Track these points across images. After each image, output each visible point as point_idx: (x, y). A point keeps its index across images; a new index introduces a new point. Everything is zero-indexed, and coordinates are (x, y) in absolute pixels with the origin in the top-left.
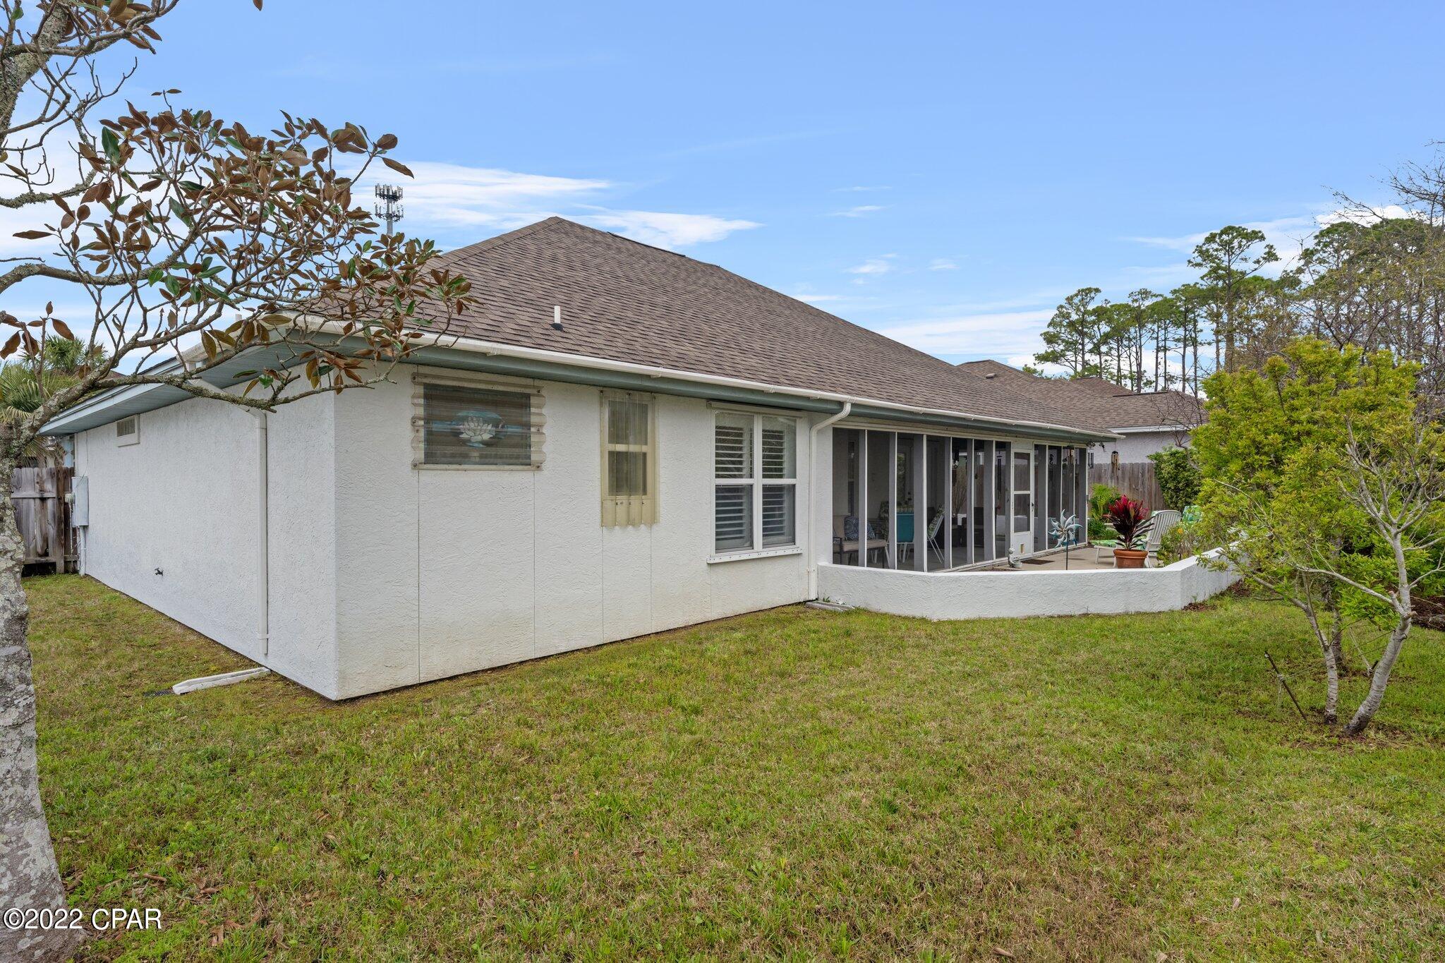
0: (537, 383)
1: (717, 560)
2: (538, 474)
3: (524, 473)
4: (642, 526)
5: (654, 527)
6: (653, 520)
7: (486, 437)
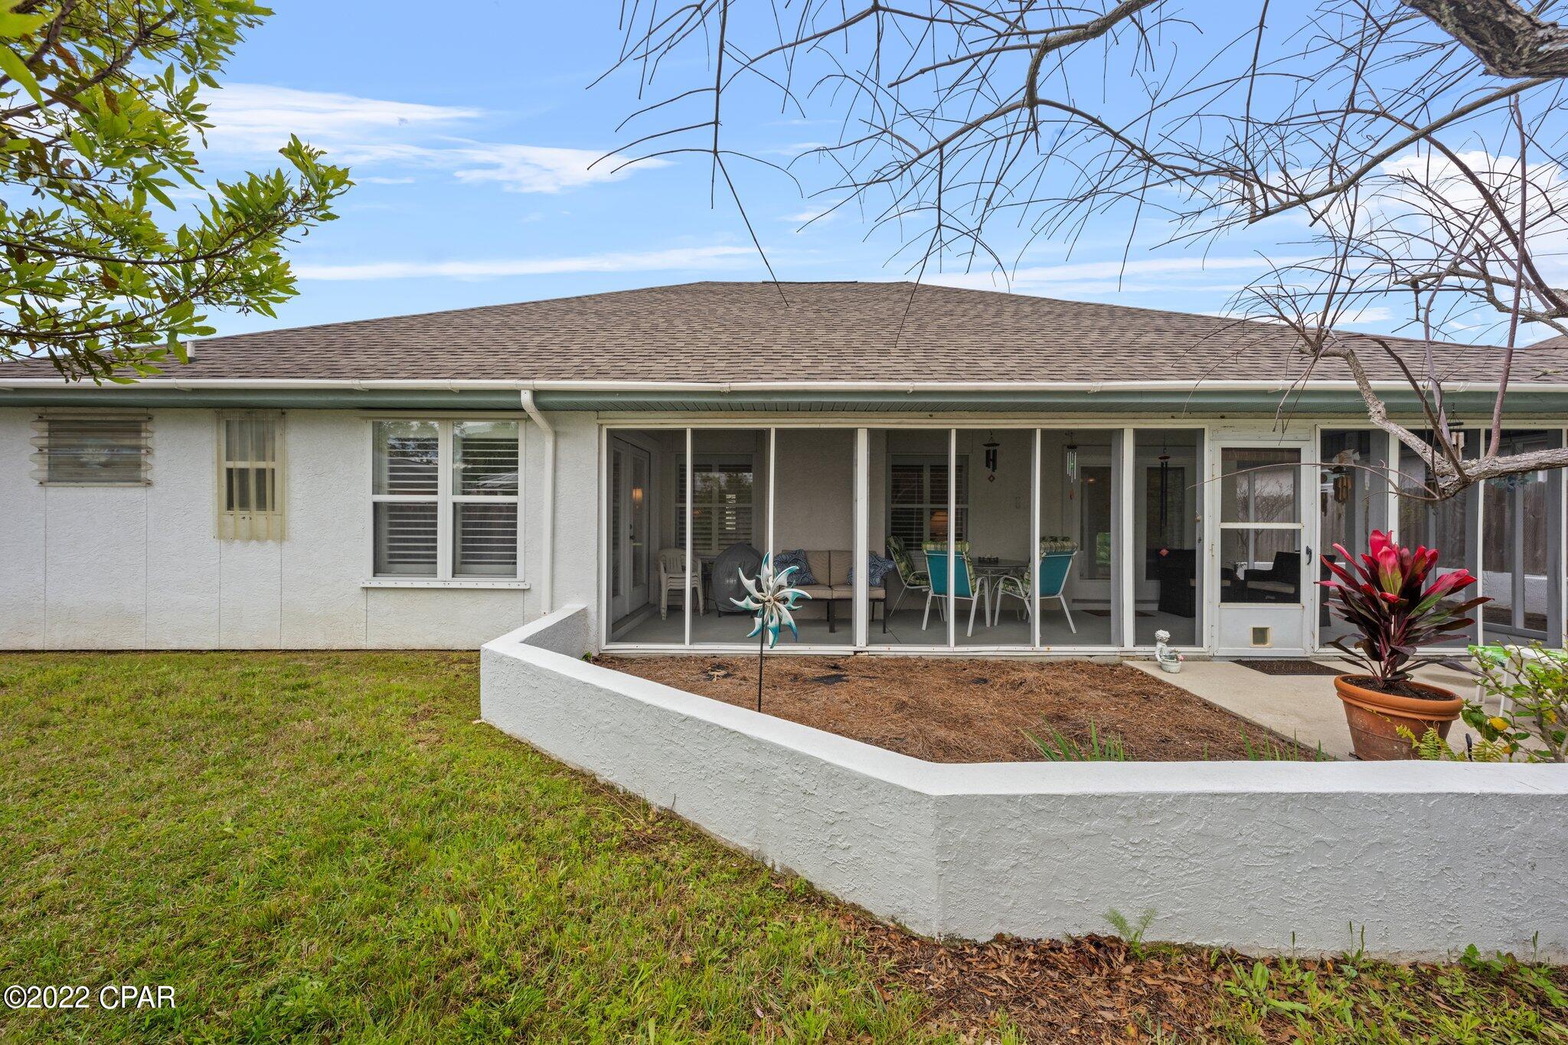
0: (150, 411)
1: (375, 584)
2: (150, 491)
3: (133, 490)
4: (270, 541)
5: (286, 543)
6: (281, 537)
7: (103, 459)
